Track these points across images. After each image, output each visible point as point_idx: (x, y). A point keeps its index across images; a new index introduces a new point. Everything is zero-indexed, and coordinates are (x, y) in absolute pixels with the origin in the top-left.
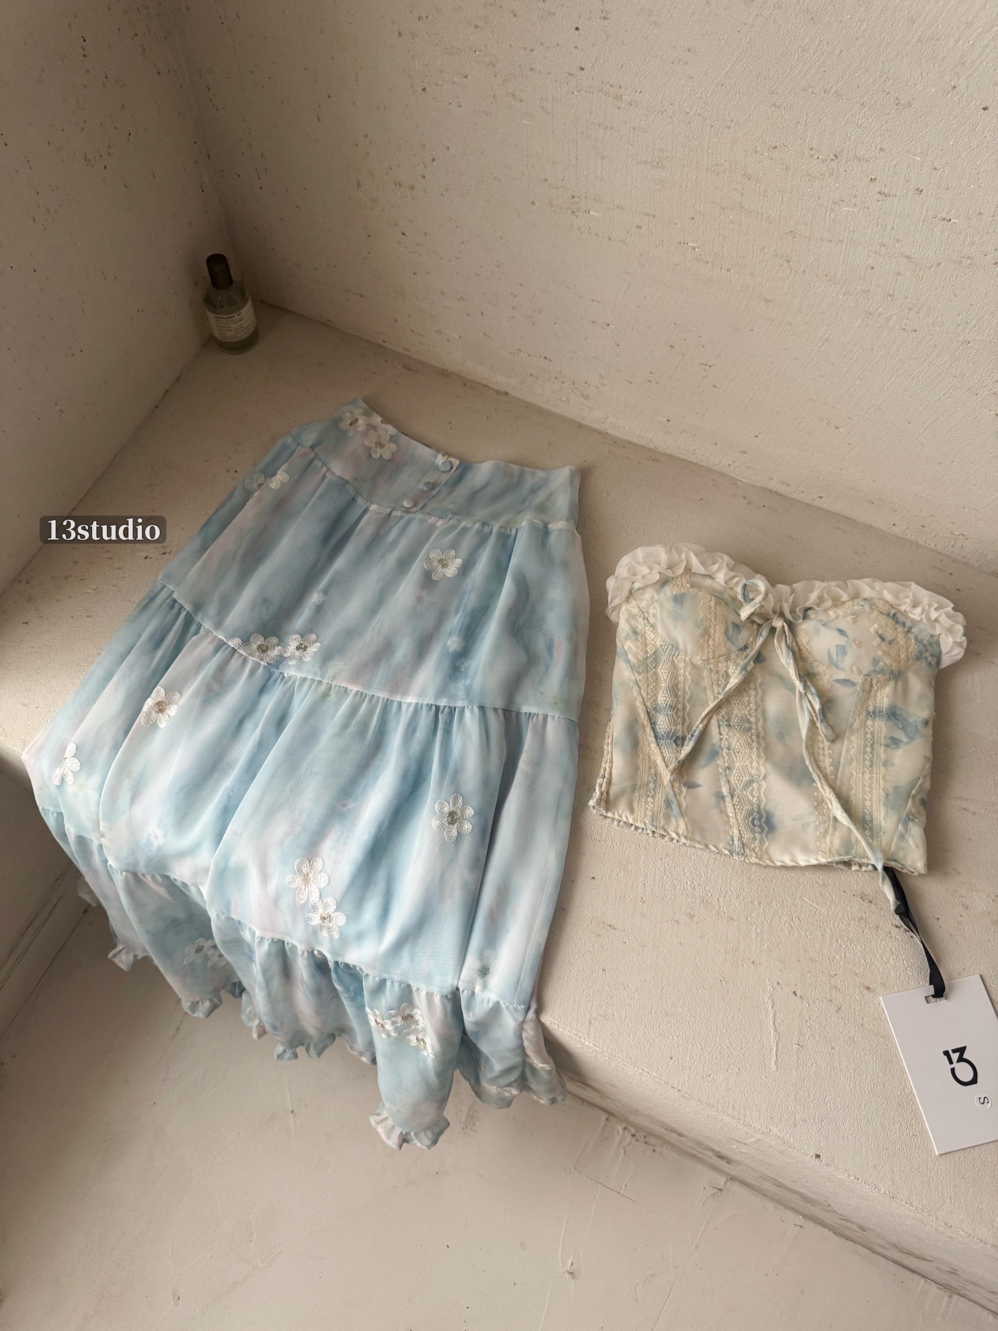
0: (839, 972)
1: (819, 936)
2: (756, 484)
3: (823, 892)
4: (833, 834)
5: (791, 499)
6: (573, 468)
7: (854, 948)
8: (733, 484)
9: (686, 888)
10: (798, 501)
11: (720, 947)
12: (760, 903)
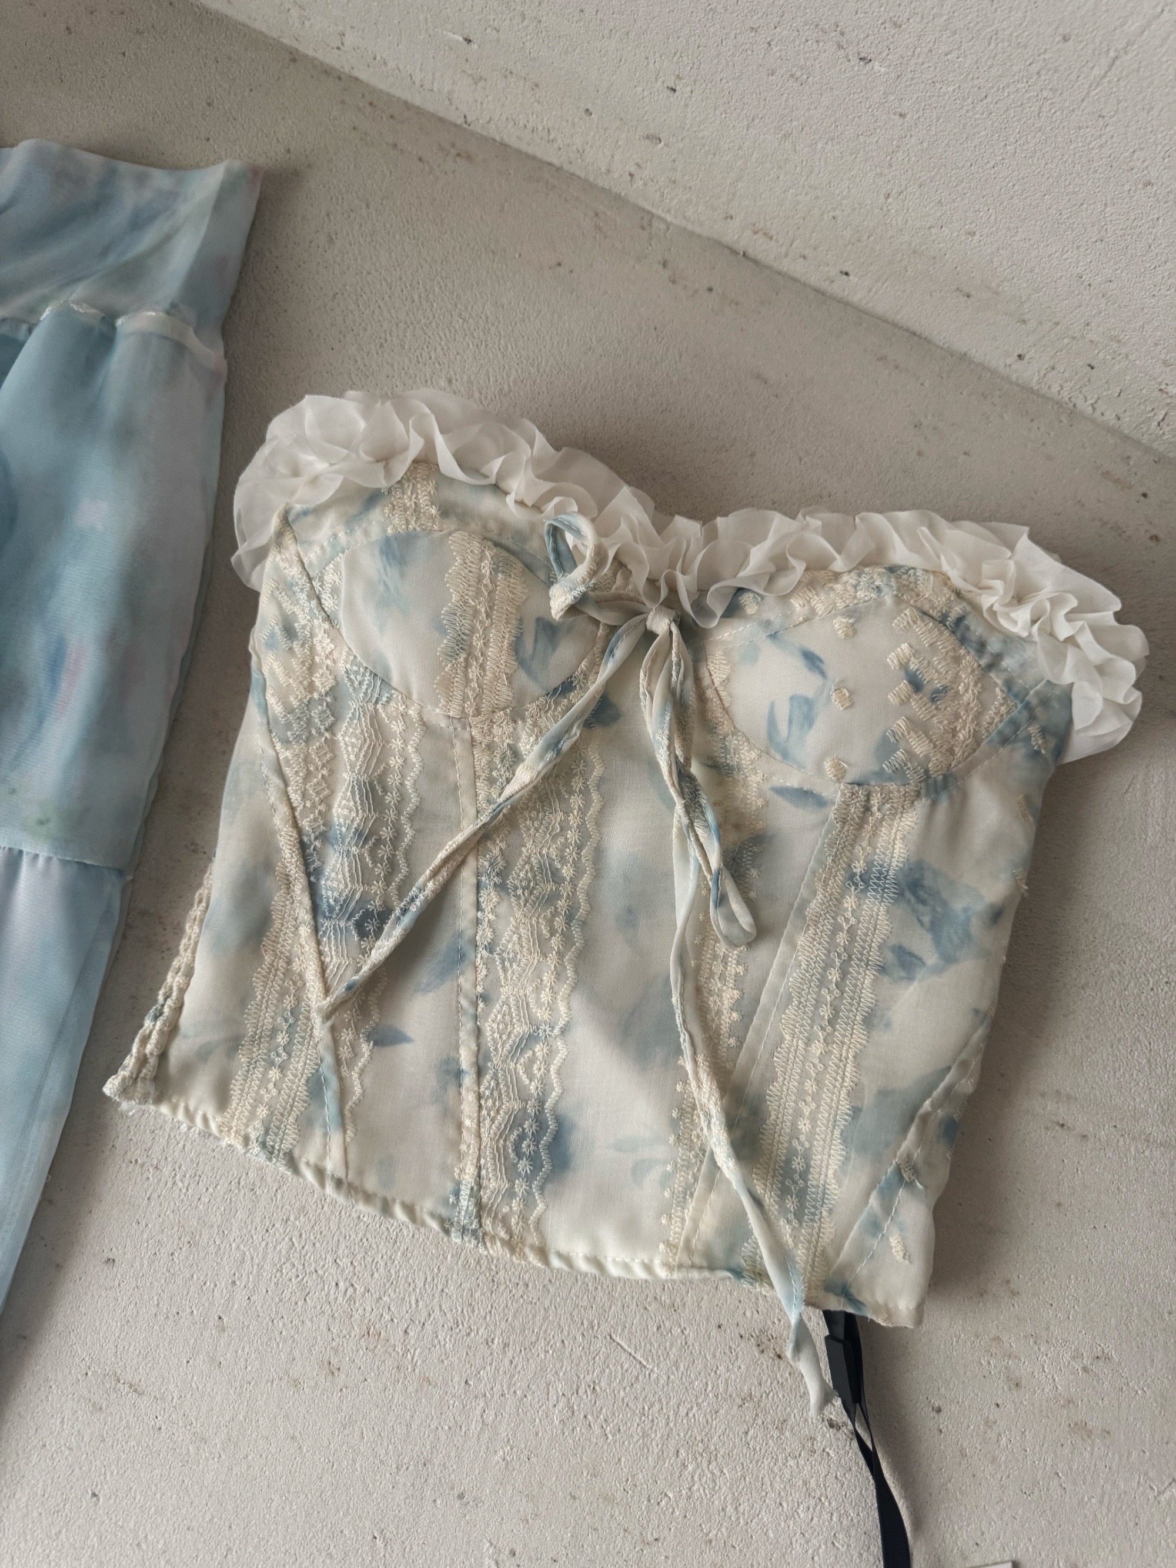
0: (666, 1532)
1: (636, 1437)
2: (698, 230)
3: (667, 1324)
4: (703, 1199)
5: (779, 273)
6: (237, 165)
7: (717, 1473)
8: (643, 228)
9: (332, 1297)
10: (796, 280)
11: (387, 1454)
12: (506, 1345)
